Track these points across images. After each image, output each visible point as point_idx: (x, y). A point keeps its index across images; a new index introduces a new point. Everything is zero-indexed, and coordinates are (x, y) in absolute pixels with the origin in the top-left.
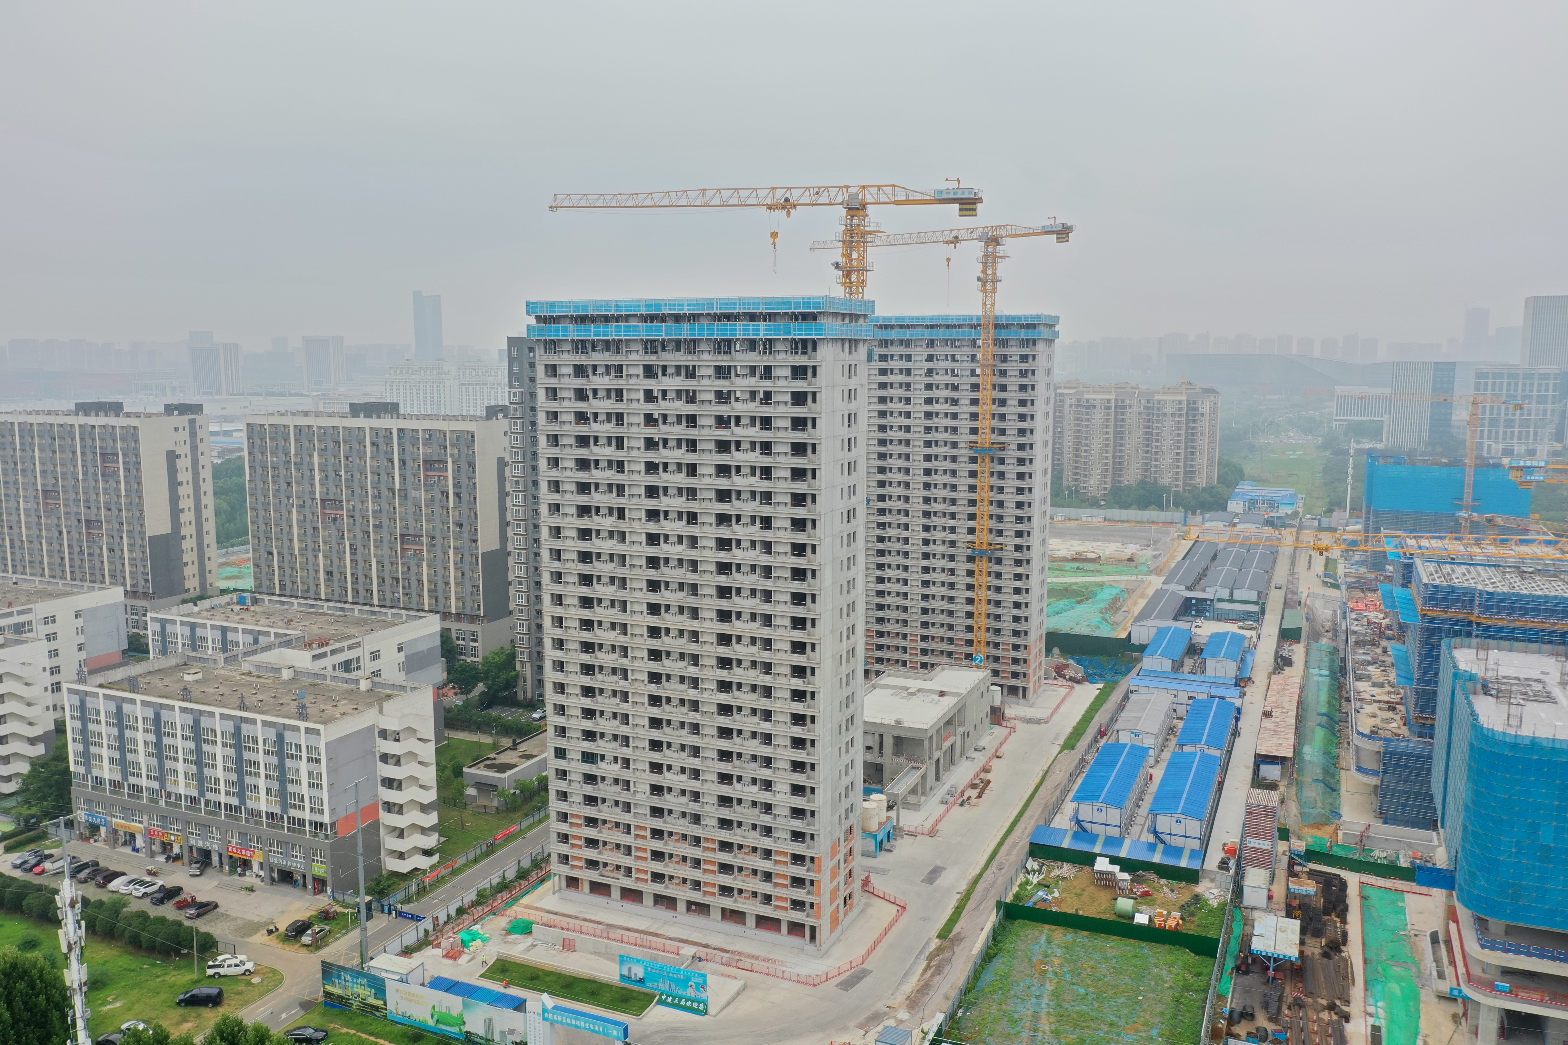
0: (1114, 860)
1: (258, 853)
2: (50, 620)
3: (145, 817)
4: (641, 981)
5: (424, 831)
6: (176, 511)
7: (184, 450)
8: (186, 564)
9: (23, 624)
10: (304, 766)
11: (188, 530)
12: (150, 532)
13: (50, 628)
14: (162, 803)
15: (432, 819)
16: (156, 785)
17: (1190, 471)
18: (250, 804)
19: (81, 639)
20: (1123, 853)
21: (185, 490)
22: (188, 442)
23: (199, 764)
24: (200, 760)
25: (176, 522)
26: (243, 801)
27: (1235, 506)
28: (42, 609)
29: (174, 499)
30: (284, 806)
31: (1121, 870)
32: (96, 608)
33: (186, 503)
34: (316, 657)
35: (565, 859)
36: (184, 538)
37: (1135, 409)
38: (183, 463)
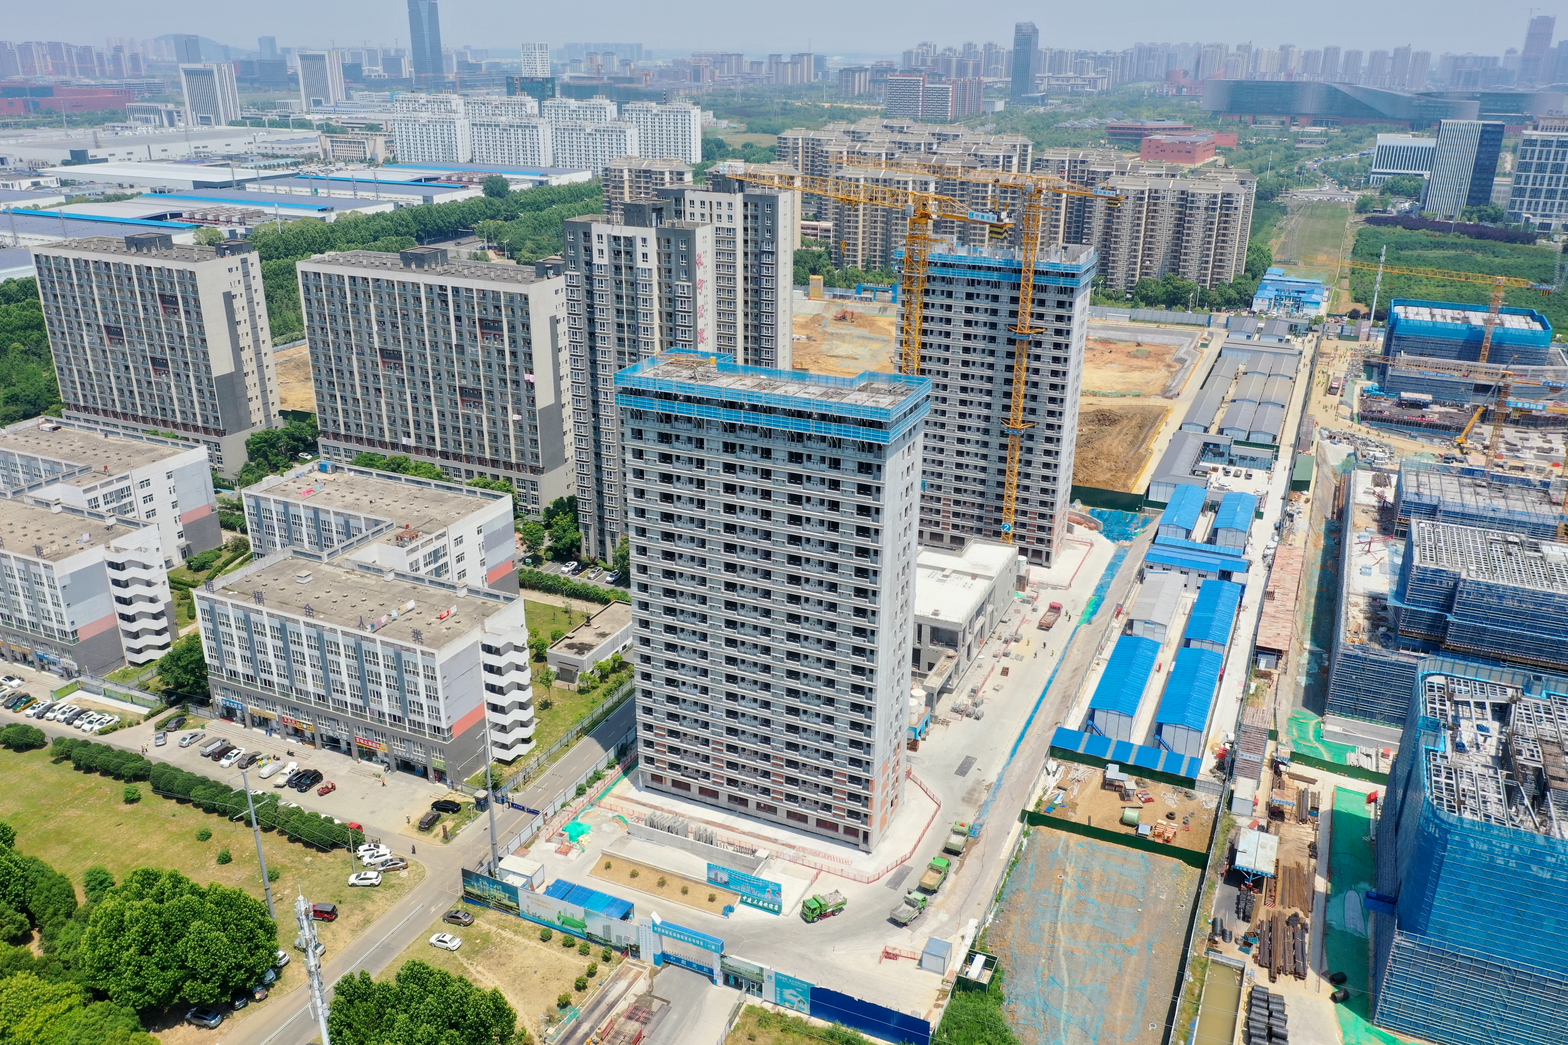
0: (1124, 768)
1: (384, 745)
2: (145, 483)
3: (278, 708)
5: (523, 724)
6: (237, 350)
7: (239, 289)
8: (250, 399)
9: (122, 490)
10: (421, 682)
11: (250, 367)
12: (215, 373)
13: (146, 491)
14: (293, 697)
15: (529, 714)
16: (286, 682)
17: (1218, 267)
18: (374, 706)
19: (174, 497)
20: (1131, 762)
21: (244, 329)
23: (325, 669)
26: (367, 703)
27: (1260, 303)
28: (139, 473)
29: (234, 338)
30: (405, 711)
32: (184, 468)
33: (246, 341)
34: (410, 552)
35: (650, 760)
37: (1170, 199)
38: (239, 303)
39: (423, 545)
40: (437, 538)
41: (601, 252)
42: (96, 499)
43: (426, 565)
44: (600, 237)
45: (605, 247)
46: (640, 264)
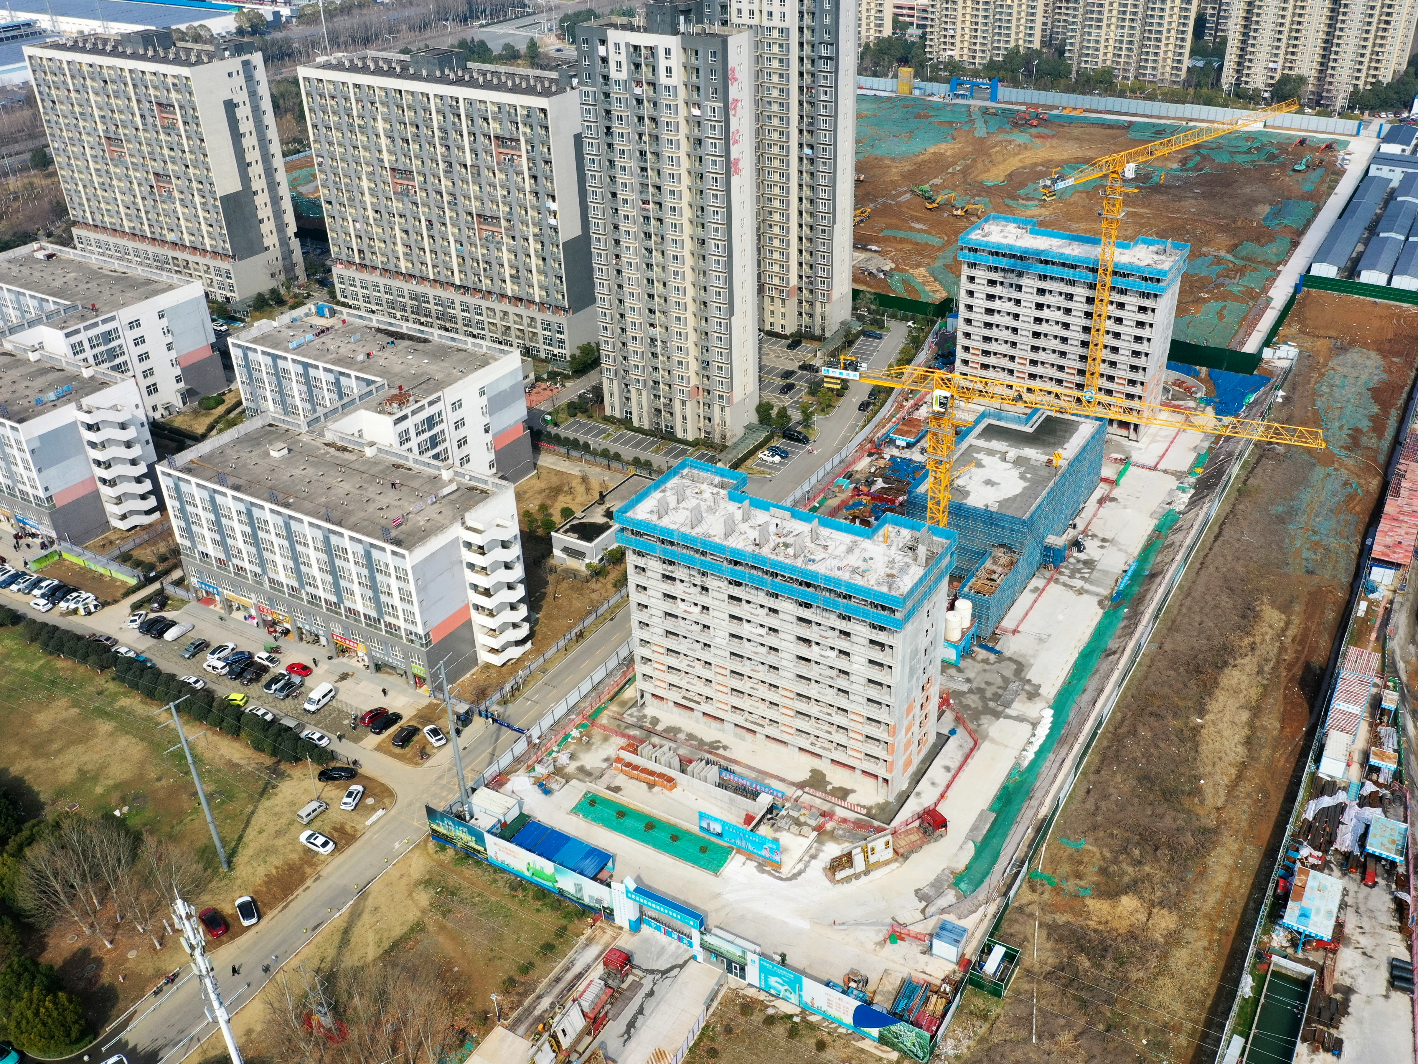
1: (361, 645)
2: (134, 324)
3: (253, 595)
4: (720, 835)
5: (514, 625)
6: (243, 166)
7: (241, 97)
8: (262, 221)
9: (109, 333)
10: (393, 582)
11: (259, 184)
13: (137, 333)
14: (267, 585)
15: (521, 614)
16: (258, 570)
18: (348, 604)
19: (169, 339)
21: (250, 142)
22: (244, 87)
23: (296, 560)
25: (245, 179)
26: (340, 599)
28: (126, 314)
29: (240, 153)
30: (380, 612)
32: (178, 306)
33: (253, 155)
34: (397, 422)
35: (649, 678)
36: (255, 193)
38: (243, 112)
39: (414, 413)
40: (431, 403)
41: (619, 64)
42: (81, 343)
43: (418, 434)
44: (617, 46)
45: (623, 58)
46: (663, 79)
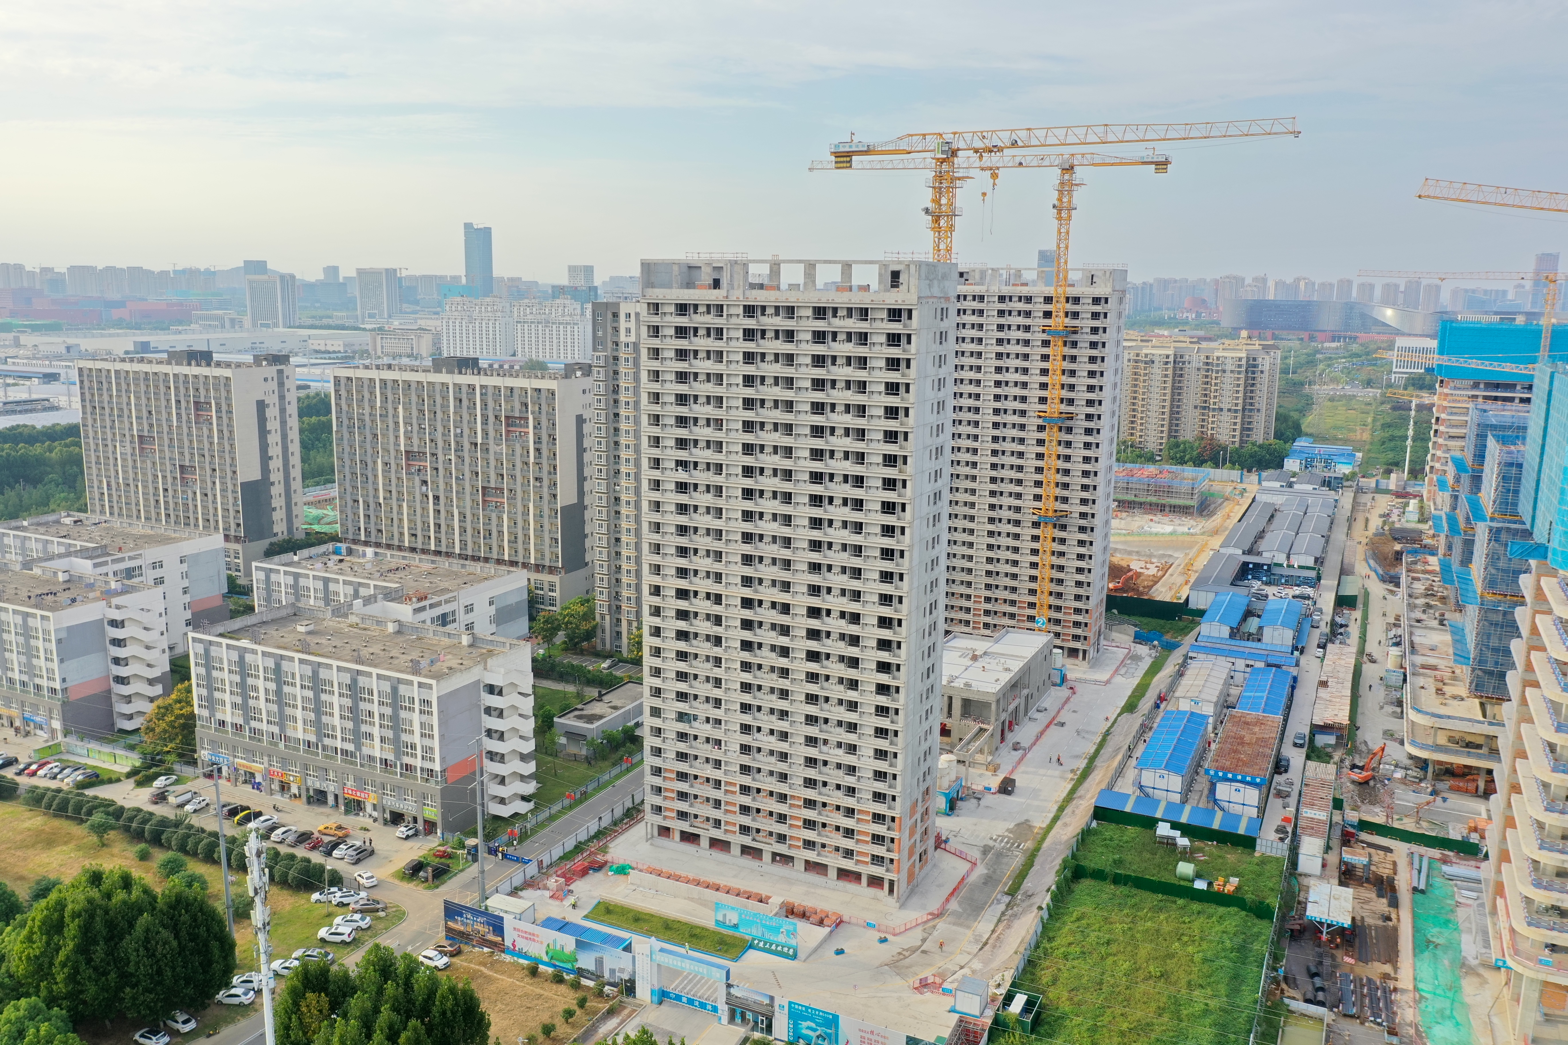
0: (1175, 826)
1: (372, 795)
2: (157, 565)
3: (266, 759)
4: (735, 926)
5: (523, 778)
7: (272, 400)
8: (274, 509)
9: (134, 569)
10: (416, 717)
11: (276, 476)
12: (241, 478)
13: (158, 573)
14: (282, 745)
15: (530, 768)
16: (276, 730)
17: (1246, 429)
18: (366, 751)
19: (185, 583)
20: (1184, 819)
21: (274, 439)
22: (276, 392)
23: (318, 711)
24: (319, 708)
25: (265, 469)
26: (358, 747)
27: (1292, 464)
28: (151, 554)
29: (264, 446)
30: (398, 754)
31: (1183, 835)
32: (198, 554)
33: (275, 451)
34: (417, 611)
35: (658, 809)
38: (272, 413)
39: (432, 606)
40: (447, 602)
42: (106, 575)
44: (628, 315)
